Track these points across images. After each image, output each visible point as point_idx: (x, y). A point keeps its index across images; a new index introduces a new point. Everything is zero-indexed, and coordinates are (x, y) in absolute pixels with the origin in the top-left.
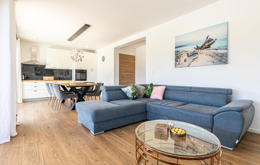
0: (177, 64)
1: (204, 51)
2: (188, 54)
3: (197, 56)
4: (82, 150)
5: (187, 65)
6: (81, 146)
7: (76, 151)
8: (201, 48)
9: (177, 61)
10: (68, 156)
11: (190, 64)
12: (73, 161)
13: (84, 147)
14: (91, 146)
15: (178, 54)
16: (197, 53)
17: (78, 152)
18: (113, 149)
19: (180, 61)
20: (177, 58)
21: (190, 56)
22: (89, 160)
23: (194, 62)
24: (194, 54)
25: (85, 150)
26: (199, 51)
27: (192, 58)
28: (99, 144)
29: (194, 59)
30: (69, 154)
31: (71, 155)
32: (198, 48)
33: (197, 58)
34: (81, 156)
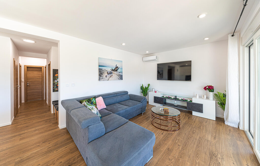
0: (101, 78)
1: (115, 72)
2: (107, 72)
3: (112, 74)
4: (176, 157)
5: (107, 79)
6: (173, 161)
7: (180, 161)
8: (114, 70)
9: (101, 76)
10: (189, 163)
11: (109, 79)
12: (189, 157)
13: (173, 158)
14: (168, 154)
15: (101, 72)
16: (112, 73)
17: (181, 159)
18: (164, 141)
19: (103, 76)
20: (101, 74)
21: (109, 74)
22: (181, 149)
23: (111, 78)
24: (111, 73)
25: (175, 156)
26: (113, 72)
27: (110, 75)
28: (163, 150)
29: (111, 76)
30: (187, 163)
31: (186, 162)
32: (112, 70)
33: (112, 76)
34: (182, 155)
